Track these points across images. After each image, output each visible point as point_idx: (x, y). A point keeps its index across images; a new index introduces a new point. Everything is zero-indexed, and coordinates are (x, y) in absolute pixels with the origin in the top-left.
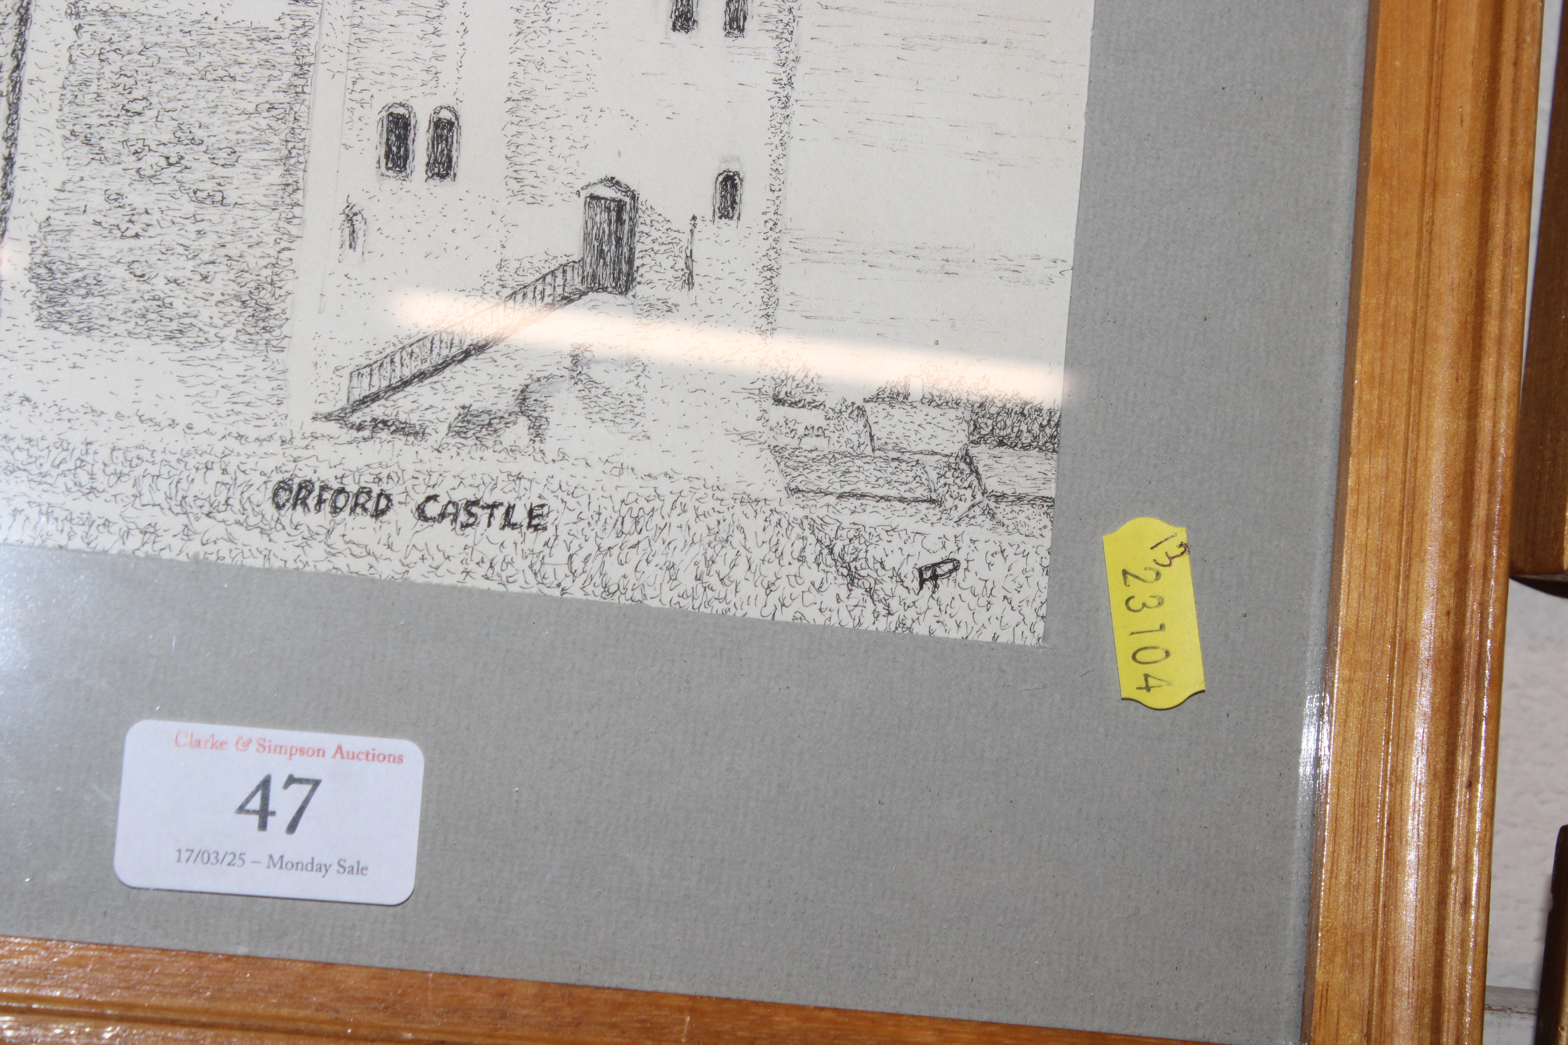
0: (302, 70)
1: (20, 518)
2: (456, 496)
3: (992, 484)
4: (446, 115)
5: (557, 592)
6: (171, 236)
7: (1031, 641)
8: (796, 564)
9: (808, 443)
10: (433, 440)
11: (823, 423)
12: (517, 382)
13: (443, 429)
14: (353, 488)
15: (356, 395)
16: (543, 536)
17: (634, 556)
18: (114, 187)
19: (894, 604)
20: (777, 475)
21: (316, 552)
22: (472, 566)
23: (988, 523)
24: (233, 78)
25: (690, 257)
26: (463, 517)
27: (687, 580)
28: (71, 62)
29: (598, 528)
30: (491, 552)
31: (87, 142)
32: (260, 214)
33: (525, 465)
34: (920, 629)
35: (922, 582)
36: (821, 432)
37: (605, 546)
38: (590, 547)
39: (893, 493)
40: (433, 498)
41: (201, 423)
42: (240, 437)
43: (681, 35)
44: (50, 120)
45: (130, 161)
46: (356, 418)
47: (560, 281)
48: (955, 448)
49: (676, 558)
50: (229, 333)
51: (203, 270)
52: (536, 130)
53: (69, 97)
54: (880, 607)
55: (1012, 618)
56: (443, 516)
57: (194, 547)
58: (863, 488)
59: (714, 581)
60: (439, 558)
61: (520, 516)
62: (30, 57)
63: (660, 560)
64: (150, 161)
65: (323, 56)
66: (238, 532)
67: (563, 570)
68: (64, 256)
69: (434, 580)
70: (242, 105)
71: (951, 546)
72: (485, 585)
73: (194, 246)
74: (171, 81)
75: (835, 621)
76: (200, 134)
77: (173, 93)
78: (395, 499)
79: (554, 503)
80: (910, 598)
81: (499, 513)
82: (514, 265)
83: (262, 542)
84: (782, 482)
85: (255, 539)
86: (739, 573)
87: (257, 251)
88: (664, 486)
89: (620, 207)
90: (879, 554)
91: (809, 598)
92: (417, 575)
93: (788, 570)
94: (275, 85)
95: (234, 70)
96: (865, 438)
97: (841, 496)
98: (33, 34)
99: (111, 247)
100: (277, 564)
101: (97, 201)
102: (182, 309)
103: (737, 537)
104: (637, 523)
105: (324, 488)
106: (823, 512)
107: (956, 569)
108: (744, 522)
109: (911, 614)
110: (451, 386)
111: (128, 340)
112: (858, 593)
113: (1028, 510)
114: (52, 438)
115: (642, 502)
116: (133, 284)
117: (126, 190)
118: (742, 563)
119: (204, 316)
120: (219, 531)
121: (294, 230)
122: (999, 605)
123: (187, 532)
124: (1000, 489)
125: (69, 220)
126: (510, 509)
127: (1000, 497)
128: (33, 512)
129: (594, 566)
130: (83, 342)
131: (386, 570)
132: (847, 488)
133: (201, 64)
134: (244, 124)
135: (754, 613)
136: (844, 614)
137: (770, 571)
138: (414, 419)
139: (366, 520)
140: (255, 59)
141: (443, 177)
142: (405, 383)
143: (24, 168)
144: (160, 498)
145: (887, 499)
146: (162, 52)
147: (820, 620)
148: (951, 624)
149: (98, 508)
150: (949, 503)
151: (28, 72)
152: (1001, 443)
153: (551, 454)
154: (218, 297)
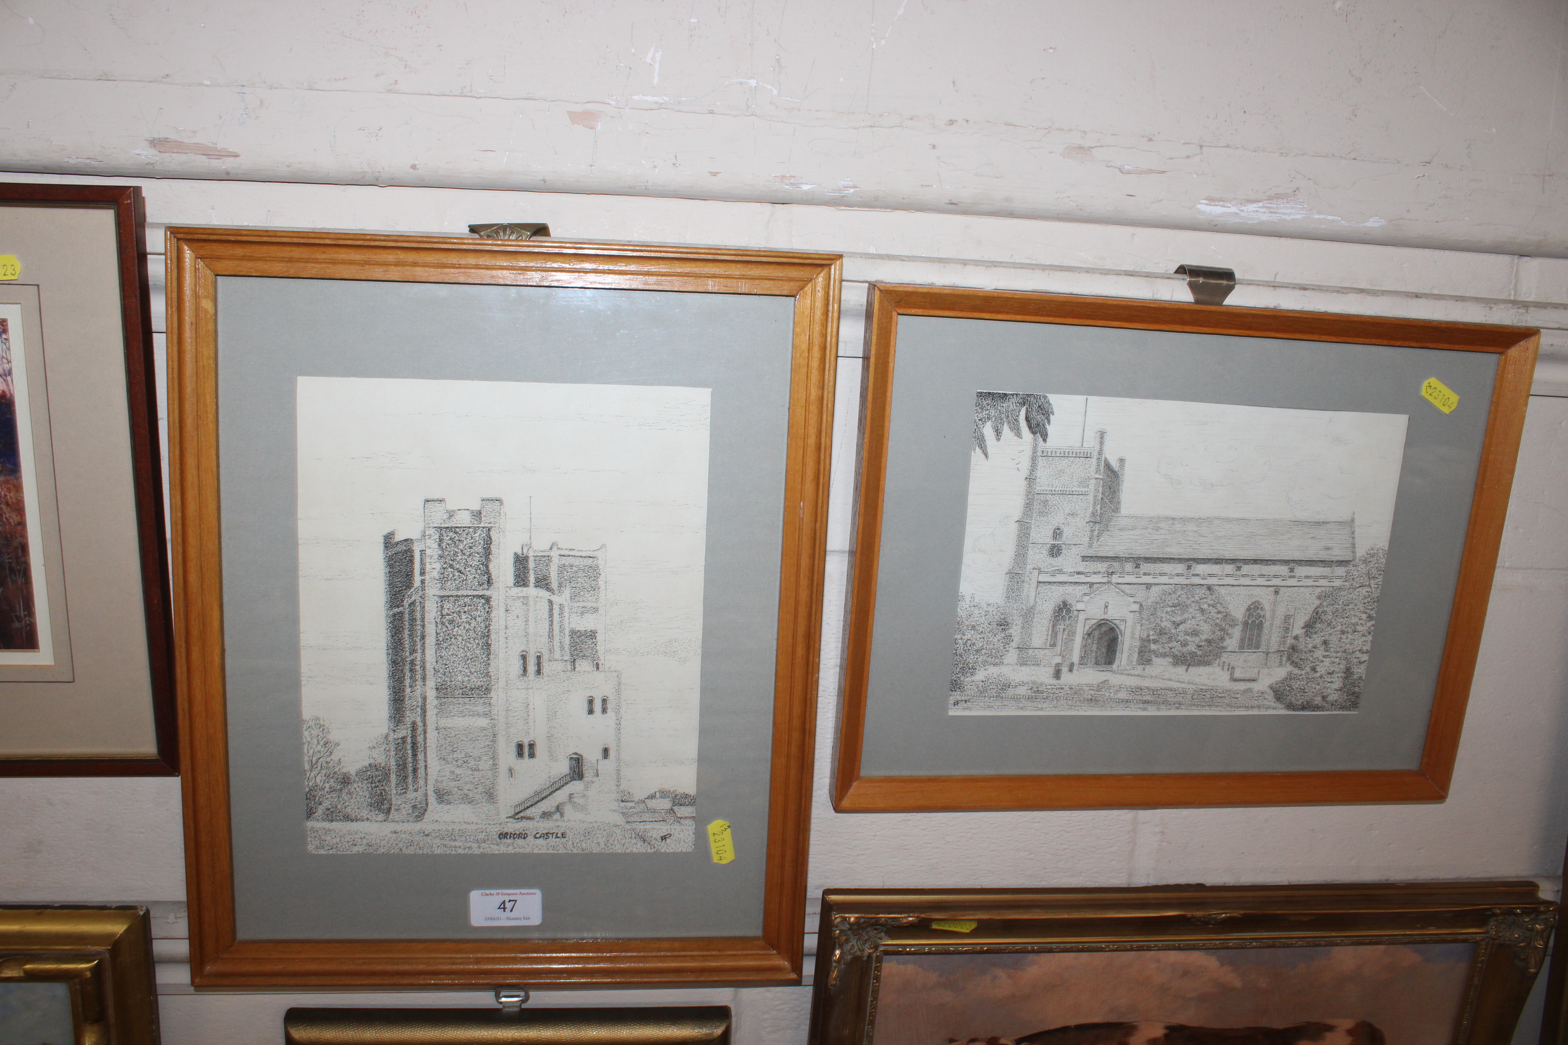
0: (495, 735)
1: (439, 848)
2: (544, 832)
3: (679, 815)
4: (532, 742)
5: (570, 852)
6: (467, 779)
7: (691, 850)
8: (630, 839)
9: (630, 810)
10: (536, 820)
11: (635, 805)
12: (556, 805)
13: (539, 817)
14: (518, 833)
15: (516, 811)
16: (566, 839)
17: (589, 841)
18: (452, 770)
19: (656, 846)
20: (623, 819)
21: (511, 848)
22: (549, 848)
23: (678, 824)
24: (478, 740)
25: (597, 770)
26: (546, 837)
27: (602, 845)
28: (438, 740)
29: (579, 836)
30: (553, 844)
31: (444, 759)
32: (488, 772)
33: (559, 823)
34: (663, 851)
35: (662, 840)
36: (634, 807)
37: (581, 839)
38: (578, 840)
39: (654, 820)
40: (538, 833)
41: (479, 822)
42: (489, 824)
43: (590, 716)
44: (434, 755)
45: (455, 763)
46: (517, 817)
47: (564, 779)
48: (669, 808)
49: (599, 840)
50: (484, 800)
51: (476, 786)
52: (555, 743)
53: (438, 749)
54: (652, 847)
55: (686, 845)
56: (541, 837)
57: (481, 850)
58: (645, 820)
59: (609, 845)
60: (541, 847)
61: (559, 835)
62: (428, 741)
63: (595, 841)
64: (460, 762)
65: (500, 732)
66: (492, 846)
67: (571, 846)
68: (442, 787)
69: (540, 852)
70: (481, 746)
71: (669, 831)
72: (552, 852)
73: (473, 781)
74: (463, 742)
75: (641, 851)
76: (471, 754)
77: (464, 745)
78: (529, 834)
79: (568, 831)
80: (659, 844)
81: (555, 835)
82: (552, 777)
83: (497, 847)
84: (625, 821)
85: (495, 847)
86: (616, 842)
87: (489, 781)
88: (595, 825)
89: (578, 759)
90: (651, 835)
91: (633, 846)
92: (535, 851)
93: (628, 841)
94: (488, 740)
95: (478, 738)
96: (645, 807)
97: (640, 822)
98: (428, 735)
99: (453, 784)
100: (502, 852)
101: (448, 773)
102: (472, 796)
103: (615, 835)
104: (589, 833)
105: (511, 834)
106: (636, 826)
107: (671, 836)
108: (616, 831)
109: (660, 847)
110: (540, 807)
111: (460, 805)
112: (646, 844)
113: (689, 820)
114: (444, 829)
115: (590, 829)
116: (459, 792)
117: (455, 770)
118: (616, 841)
119: (477, 797)
120: (487, 846)
121: (497, 775)
122: (682, 843)
123: (479, 847)
124: (681, 816)
125: (442, 778)
126: (557, 834)
127: (681, 818)
128: (442, 846)
129: (579, 845)
130: (449, 806)
131: (528, 851)
132: (642, 820)
133: (470, 737)
134: (482, 750)
135: (620, 851)
136: (643, 849)
137: (623, 841)
138: (531, 815)
139: (522, 840)
140: (483, 735)
141: (532, 757)
142: (528, 807)
143: (430, 768)
144: (472, 840)
145: (652, 821)
146: (459, 736)
147: (637, 851)
148: (670, 848)
149: (457, 844)
150: (668, 821)
151: (428, 744)
152: (681, 805)
153: (566, 820)
154: (480, 792)
